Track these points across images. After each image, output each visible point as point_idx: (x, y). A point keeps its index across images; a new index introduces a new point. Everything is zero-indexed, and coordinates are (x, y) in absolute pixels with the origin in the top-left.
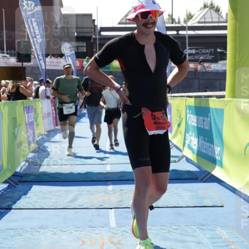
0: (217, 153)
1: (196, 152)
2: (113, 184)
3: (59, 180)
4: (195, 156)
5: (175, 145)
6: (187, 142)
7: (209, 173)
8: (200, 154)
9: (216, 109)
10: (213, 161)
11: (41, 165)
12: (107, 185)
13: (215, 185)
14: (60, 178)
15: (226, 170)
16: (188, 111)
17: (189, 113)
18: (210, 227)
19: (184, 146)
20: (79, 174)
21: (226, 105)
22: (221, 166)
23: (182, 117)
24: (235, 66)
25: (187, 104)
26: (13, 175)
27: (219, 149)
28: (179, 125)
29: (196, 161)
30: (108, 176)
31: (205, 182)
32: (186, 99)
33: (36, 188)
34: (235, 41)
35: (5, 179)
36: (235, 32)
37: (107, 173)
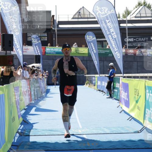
3: (49, 149)
5: (133, 118)
6: (147, 116)
11: (29, 136)
14: (49, 147)
16: (147, 91)
17: (149, 92)
19: (144, 119)
23: (140, 95)
25: (146, 85)
28: (137, 102)
32: (145, 81)
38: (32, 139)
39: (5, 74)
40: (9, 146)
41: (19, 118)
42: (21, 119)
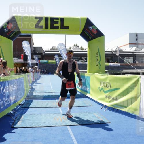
0: (88, 89)
1: (80, 89)
2: (57, 99)
4: (80, 90)
7: (85, 95)
8: (81, 90)
9: (88, 77)
10: (87, 92)
12: (55, 99)
13: (87, 99)
15: (91, 95)
18: (91, 113)
20: (46, 96)
21: (91, 75)
22: (89, 93)
24: (90, 63)
26: (27, 96)
27: (88, 88)
29: (80, 92)
30: (55, 96)
31: (84, 98)
33: (34, 101)
34: (90, 56)
35: (25, 98)
36: (90, 54)
37: (54, 96)
38: (34, 94)
39: (24, 70)
40: (26, 97)
41: (29, 86)
42: (30, 87)
